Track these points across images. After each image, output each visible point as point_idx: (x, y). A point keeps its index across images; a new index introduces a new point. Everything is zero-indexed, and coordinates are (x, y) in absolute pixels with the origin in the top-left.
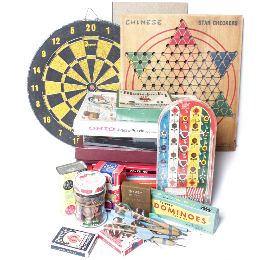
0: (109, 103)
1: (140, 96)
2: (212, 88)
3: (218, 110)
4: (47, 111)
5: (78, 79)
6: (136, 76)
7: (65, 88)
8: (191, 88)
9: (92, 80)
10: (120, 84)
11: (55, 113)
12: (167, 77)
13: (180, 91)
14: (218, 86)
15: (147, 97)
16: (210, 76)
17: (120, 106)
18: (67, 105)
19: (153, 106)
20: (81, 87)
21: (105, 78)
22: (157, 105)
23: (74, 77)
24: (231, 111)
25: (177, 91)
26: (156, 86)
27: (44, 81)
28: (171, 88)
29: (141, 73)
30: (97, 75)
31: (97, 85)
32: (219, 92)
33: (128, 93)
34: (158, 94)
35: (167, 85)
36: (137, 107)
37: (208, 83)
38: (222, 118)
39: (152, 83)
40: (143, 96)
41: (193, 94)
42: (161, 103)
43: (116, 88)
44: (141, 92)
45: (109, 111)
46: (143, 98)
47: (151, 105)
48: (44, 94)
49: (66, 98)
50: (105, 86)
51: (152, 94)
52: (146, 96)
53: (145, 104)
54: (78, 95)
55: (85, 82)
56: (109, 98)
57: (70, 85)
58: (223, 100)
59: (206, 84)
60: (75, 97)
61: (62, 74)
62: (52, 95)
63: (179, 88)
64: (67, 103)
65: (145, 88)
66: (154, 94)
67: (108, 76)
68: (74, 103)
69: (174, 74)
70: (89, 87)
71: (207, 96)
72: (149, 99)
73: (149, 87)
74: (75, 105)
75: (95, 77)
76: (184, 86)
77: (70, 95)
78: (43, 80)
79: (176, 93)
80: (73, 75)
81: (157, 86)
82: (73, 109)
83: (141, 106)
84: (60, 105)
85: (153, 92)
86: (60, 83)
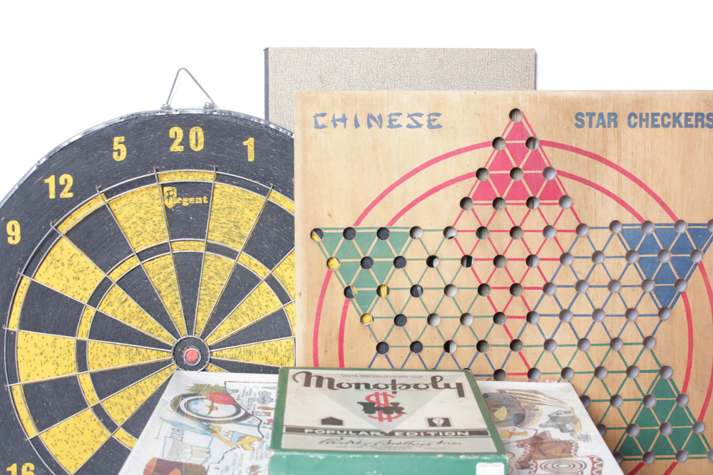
0: (250, 419)
1: (363, 395)
2: (630, 355)
3: (654, 432)
4: (23, 441)
5: (140, 325)
6: (353, 315)
7: (89, 358)
8: (553, 354)
9: (190, 328)
10: (292, 342)
11: (53, 451)
12: (463, 317)
13: (515, 364)
14: (652, 345)
15: (391, 400)
16: (623, 311)
17: (288, 440)
18: (97, 419)
19: (411, 440)
20: (153, 355)
21: (240, 321)
22: (426, 434)
23: (127, 315)
24: (703, 436)
25: (503, 366)
26: (425, 350)
27: (15, 332)
28: (481, 354)
29: (370, 303)
30: (210, 311)
31: (211, 348)
32: (657, 368)
33: (320, 381)
34: (430, 386)
35: (465, 344)
36: (350, 448)
37: (614, 335)
38: (671, 462)
39: (410, 339)
40: (377, 395)
41: (560, 376)
42: (444, 425)
43: (277, 358)
44: (368, 376)
45: (247, 454)
46: (374, 403)
47: (405, 433)
48: (14, 378)
49: (95, 394)
50: (239, 350)
51: (408, 387)
52: (385, 395)
53: (382, 433)
54: (140, 384)
55: (164, 336)
56: (252, 396)
57: (109, 346)
58: (674, 396)
59: (608, 341)
60: (130, 390)
61: (83, 305)
62: (41, 383)
63: (509, 355)
64: (99, 411)
65: (386, 356)
66: (416, 386)
67: (249, 312)
68: (124, 413)
69: (490, 305)
70: (181, 353)
71: (614, 382)
72: (397, 409)
73: (398, 353)
74: (128, 421)
75: (202, 318)
76: (528, 346)
77: (109, 382)
78: (10, 329)
79: (498, 374)
80: (120, 311)
81: (430, 349)
82: (121, 435)
83: (365, 440)
84: (71, 421)
85: (414, 377)
86: (72, 341)
